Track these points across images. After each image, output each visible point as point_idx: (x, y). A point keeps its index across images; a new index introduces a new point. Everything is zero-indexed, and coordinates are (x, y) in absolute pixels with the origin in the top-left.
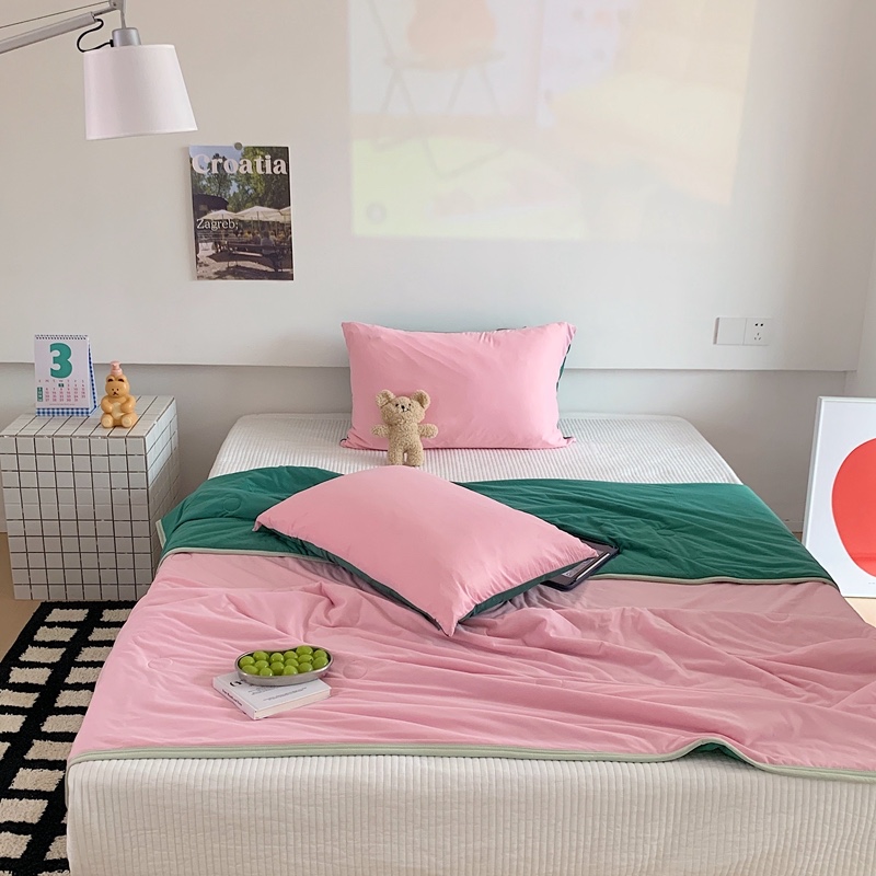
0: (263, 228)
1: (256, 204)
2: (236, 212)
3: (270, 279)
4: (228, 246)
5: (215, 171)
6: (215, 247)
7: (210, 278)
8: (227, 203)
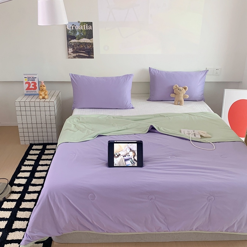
0: (85, 44)
1: (84, 38)
2: (78, 40)
3: (87, 58)
4: (76, 49)
5: (73, 29)
6: (73, 50)
7: (72, 58)
8: (76, 38)
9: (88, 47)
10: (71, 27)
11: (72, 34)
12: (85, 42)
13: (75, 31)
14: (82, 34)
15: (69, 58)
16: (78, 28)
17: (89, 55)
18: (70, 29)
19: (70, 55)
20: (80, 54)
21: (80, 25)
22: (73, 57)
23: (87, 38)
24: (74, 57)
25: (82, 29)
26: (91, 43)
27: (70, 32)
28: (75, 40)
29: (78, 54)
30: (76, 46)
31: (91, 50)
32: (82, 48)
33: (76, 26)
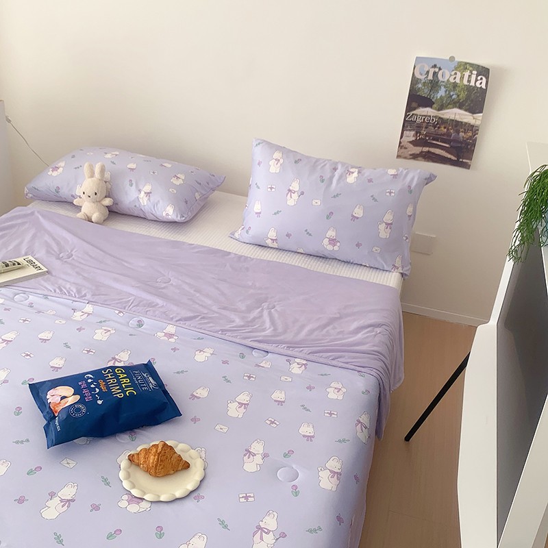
9: (462, 134)
10: (428, 72)
11: (426, 91)
12: (458, 118)
13: (434, 84)
14: (454, 97)
17: (458, 157)
18: (422, 77)
19: (403, 150)
20: (432, 150)
21: (456, 69)
22: (411, 155)
23: (466, 110)
24: (415, 157)
25: (458, 80)
26: (473, 126)
27: (420, 86)
28: (428, 109)
29: (426, 149)
30: (426, 128)
31: (468, 144)
32: (444, 135)
33: (441, 72)
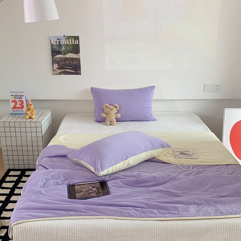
1: (70, 53)
2: (64, 55)
3: (74, 74)
4: (62, 65)
5: (58, 43)
8: (62, 53)
15: (54, 74)
16: (63, 42)
